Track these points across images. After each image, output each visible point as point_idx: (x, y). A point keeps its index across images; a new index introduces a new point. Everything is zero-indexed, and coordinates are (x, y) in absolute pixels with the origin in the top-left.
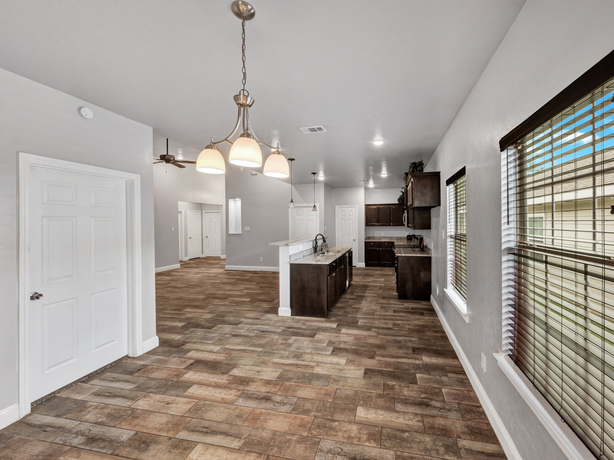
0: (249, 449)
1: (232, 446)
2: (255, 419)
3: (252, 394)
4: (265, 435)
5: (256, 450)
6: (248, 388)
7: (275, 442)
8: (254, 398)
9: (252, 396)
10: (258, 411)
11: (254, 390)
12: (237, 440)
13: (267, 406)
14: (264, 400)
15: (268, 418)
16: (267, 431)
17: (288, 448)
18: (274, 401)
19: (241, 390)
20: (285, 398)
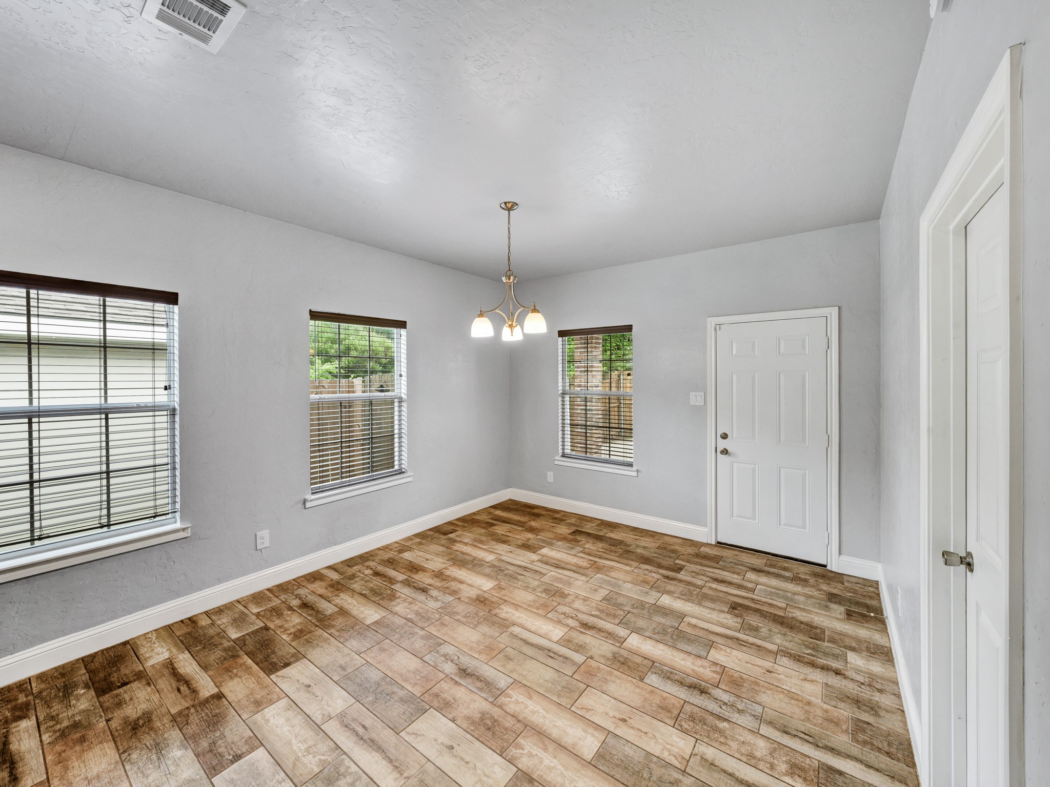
0: (505, 622)
1: (520, 629)
2: (490, 648)
3: (481, 689)
4: (484, 628)
5: (498, 619)
6: (485, 706)
7: (478, 620)
8: (481, 681)
9: (484, 686)
10: (483, 657)
11: (476, 697)
12: (515, 633)
13: (469, 661)
14: (469, 671)
15: (475, 645)
16: (481, 631)
17: (469, 612)
18: (456, 664)
19: (498, 707)
20: (439, 665)
